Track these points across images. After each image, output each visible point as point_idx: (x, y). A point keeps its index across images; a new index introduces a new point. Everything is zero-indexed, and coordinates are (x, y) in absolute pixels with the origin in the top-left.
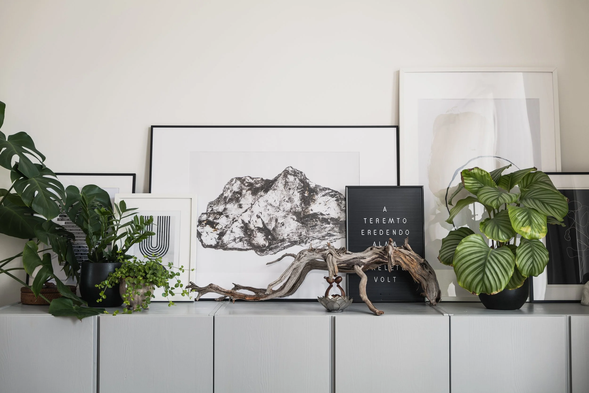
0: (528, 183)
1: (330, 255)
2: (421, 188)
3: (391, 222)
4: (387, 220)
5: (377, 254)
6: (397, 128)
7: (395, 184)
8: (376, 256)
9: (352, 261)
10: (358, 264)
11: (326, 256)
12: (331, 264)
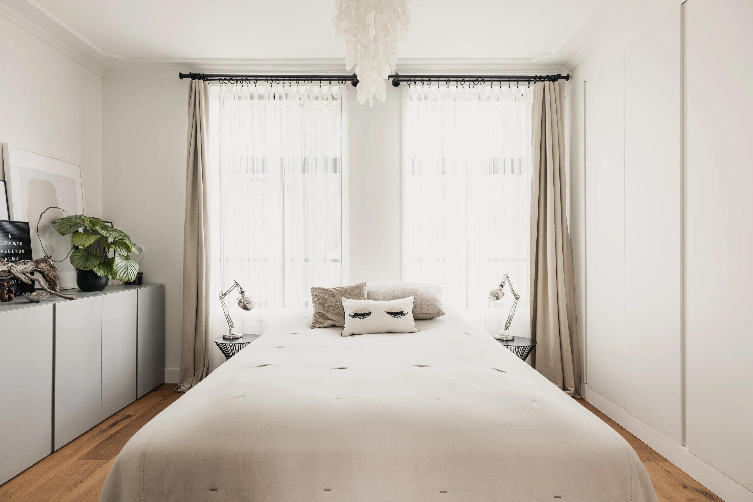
0: (103, 226)
1: (12, 267)
2: (28, 223)
3: (14, 245)
4: (12, 243)
5: (33, 265)
6: (4, 181)
7: (7, 219)
8: (34, 266)
9: (24, 270)
10: (27, 272)
11: (10, 267)
12: (18, 273)
